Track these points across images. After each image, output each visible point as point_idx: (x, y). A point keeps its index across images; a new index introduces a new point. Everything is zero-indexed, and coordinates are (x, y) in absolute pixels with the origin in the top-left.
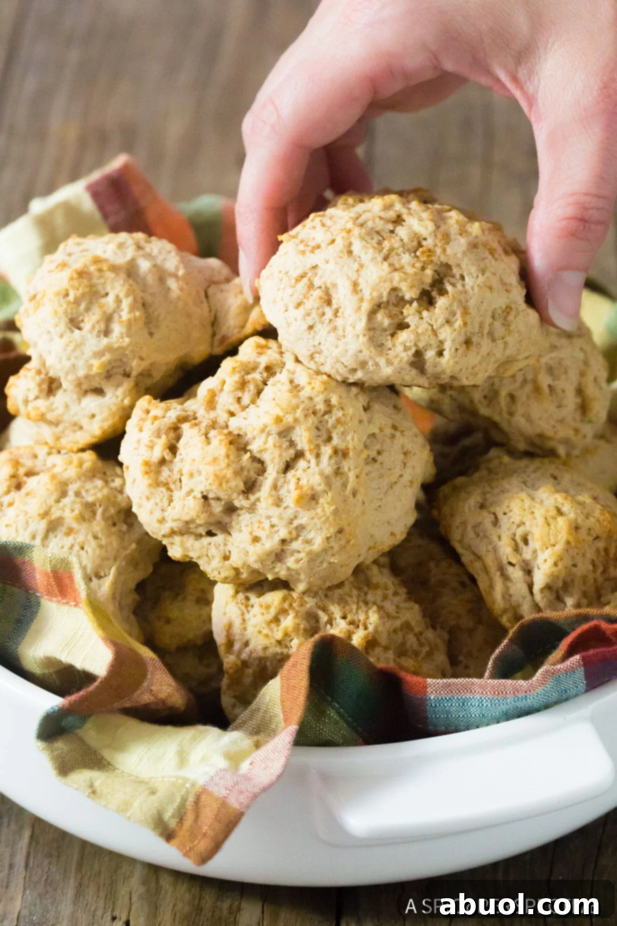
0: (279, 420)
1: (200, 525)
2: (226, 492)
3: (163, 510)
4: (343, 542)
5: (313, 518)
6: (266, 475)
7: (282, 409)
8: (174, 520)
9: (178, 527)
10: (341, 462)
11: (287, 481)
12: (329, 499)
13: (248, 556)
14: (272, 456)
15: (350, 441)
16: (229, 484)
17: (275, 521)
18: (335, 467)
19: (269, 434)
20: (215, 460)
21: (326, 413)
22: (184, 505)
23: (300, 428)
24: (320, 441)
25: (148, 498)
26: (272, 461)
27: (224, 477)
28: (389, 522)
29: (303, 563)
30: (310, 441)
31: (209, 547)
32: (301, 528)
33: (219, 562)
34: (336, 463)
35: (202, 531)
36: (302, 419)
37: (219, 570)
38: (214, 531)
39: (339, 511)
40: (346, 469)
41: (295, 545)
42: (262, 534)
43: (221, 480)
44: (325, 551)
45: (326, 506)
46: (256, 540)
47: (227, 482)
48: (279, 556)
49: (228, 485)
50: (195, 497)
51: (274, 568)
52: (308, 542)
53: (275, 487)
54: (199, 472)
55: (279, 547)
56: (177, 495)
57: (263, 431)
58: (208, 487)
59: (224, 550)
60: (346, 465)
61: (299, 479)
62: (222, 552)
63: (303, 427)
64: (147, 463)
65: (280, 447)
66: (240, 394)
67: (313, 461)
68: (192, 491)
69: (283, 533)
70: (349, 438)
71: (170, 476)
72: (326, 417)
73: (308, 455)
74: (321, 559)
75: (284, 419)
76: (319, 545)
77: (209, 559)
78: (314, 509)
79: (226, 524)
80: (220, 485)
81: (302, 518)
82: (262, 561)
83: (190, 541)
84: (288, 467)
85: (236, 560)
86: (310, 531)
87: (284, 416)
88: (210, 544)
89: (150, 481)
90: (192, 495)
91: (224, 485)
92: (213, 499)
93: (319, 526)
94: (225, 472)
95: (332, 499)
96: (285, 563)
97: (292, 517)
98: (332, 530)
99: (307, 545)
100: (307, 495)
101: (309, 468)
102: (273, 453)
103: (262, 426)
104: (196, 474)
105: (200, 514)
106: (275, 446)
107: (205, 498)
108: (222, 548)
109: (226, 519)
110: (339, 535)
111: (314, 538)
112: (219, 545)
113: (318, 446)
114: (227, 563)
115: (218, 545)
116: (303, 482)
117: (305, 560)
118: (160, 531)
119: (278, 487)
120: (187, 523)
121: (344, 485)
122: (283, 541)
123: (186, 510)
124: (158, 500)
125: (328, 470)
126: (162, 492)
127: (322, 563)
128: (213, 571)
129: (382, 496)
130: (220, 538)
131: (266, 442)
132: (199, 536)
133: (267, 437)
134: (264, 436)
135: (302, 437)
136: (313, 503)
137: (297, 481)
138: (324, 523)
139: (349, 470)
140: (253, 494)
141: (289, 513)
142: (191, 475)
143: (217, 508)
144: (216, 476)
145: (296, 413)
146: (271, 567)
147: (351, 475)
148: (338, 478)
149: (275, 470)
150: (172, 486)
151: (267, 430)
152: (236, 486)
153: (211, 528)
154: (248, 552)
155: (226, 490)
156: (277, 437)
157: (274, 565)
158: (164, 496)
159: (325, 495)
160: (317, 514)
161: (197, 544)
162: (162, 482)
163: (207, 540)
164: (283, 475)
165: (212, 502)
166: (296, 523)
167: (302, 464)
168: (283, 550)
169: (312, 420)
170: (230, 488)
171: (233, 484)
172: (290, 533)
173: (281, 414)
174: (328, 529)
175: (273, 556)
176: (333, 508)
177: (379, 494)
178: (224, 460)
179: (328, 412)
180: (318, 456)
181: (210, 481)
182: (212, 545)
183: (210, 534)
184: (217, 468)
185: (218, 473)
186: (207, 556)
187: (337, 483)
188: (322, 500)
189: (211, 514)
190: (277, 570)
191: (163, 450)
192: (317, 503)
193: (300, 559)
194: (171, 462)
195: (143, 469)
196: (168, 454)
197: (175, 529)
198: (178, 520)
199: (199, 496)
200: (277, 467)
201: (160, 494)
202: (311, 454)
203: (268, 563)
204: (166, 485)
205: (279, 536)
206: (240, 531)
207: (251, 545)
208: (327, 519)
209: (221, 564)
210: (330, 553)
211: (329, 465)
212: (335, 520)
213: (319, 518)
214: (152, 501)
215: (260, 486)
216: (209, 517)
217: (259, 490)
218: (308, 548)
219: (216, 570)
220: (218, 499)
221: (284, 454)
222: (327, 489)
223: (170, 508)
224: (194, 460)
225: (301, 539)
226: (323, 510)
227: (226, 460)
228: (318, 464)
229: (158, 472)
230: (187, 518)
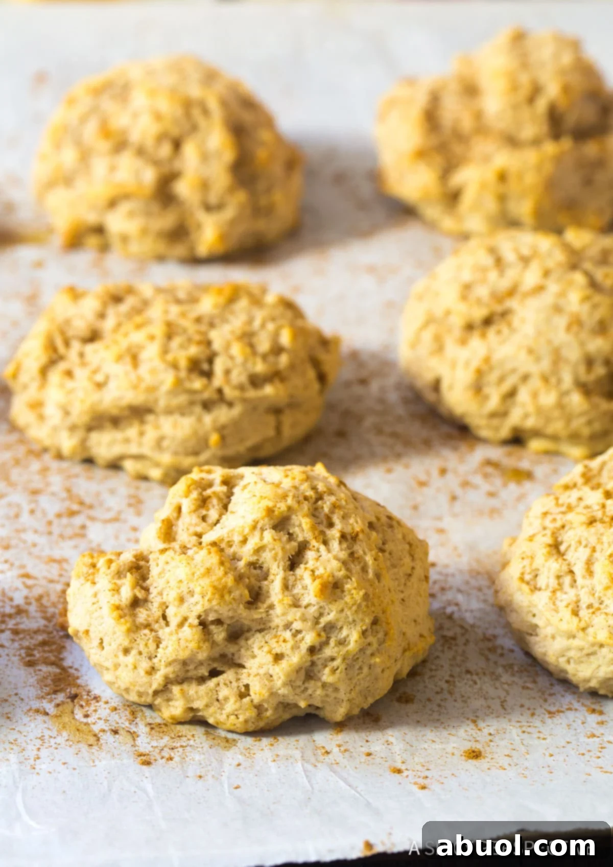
0: (270, 511)
1: (201, 663)
2: (230, 606)
3: (150, 658)
4: (381, 635)
5: (342, 611)
6: (271, 577)
7: (269, 499)
8: (169, 664)
9: (174, 672)
10: (353, 546)
11: (298, 577)
12: (355, 585)
13: (272, 681)
14: (273, 552)
15: (355, 524)
16: (233, 594)
17: (297, 625)
18: (349, 551)
19: (262, 530)
20: (208, 571)
21: (317, 500)
22: (180, 639)
23: (297, 516)
24: (322, 528)
25: (126, 651)
26: (275, 558)
27: (225, 587)
28: (415, 621)
29: (341, 673)
30: (313, 528)
31: (217, 689)
32: (330, 628)
33: (236, 702)
34: (349, 548)
35: (204, 671)
36: (296, 506)
37: (236, 713)
38: (219, 669)
39: (369, 596)
40: (361, 552)
41: (328, 652)
42: (285, 648)
43: (221, 591)
44: (362, 650)
45: (353, 592)
46: (278, 657)
47: (230, 592)
48: (308, 672)
49: (232, 597)
50: (191, 626)
51: (306, 689)
52: (342, 643)
53: (286, 587)
54: (191, 593)
55: (309, 658)
56: (164, 632)
57: (254, 528)
58: (207, 606)
59: (238, 687)
60: (359, 549)
61: (313, 571)
62: (235, 689)
63: (300, 514)
64: (118, 608)
65: (280, 540)
66: (204, 512)
67: (322, 548)
68: (185, 619)
69: (309, 638)
70: (352, 521)
71: (148, 616)
72: (320, 503)
73: (314, 543)
74: (360, 663)
75: (276, 509)
76: (356, 641)
77: (221, 704)
78: (342, 598)
79: (233, 654)
80: (222, 596)
81: (329, 614)
82: (290, 683)
83: (193, 689)
84: (294, 562)
85: (258, 692)
86: (341, 628)
87: (275, 506)
88: (218, 684)
89: (128, 625)
90: (187, 624)
91: (227, 597)
92: (213, 622)
93: (351, 619)
94: (223, 580)
95: (358, 583)
96: (319, 679)
97: (316, 615)
98: (368, 621)
99: (341, 647)
100: (329, 583)
101: (320, 556)
102: (274, 549)
103: (253, 523)
104: (187, 597)
105: (201, 644)
106: (275, 540)
107: (203, 624)
108: (235, 684)
109: (231, 649)
110: (374, 627)
111: (348, 636)
112: (231, 682)
113: (322, 533)
114: (246, 700)
115: (228, 682)
116: (320, 571)
117: (342, 667)
118: (151, 686)
119: (290, 587)
120: (184, 663)
121: (364, 569)
122: (312, 650)
123: (183, 643)
124: (142, 648)
125: (343, 555)
126: (145, 635)
127: (361, 668)
128: (228, 716)
129: (402, 588)
130: (229, 675)
131: (262, 538)
132: (202, 680)
133: (262, 534)
134: (257, 533)
135: (303, 526)
136: (338, 591)
137: (311, 573)
138: (356, 612)
139: (365, 553)
140: (263, 602)
141: (312, 610)
142: (182, 600)
143: (220, 635)
144: (215, 588)
145: (286, 501)
146: (302, 688)
147: (369, 559)
148: (356, 563)
149: (281, 568)
150: (156, 626)
151: (259, 526)
152: (241, 596)
153: (215, 665)
154: (271, 676)
155: (231, 603)
156: (273, 532)
157: (307, 685)
158: (148, 640)
159: (349, 580)
160: (346, 603)
161: (203, 689)
162: (142, 624)
163: (212, 683)
164: (292, 573)
165: (213, 628)
166: (323, 621)
167: (310, 555)
168: (313, 664)
169: (306, 506)
170: (234, 599)
171: (236, 594)
172: (319, 635)
173: (270, 504)
174: (362, 620)
175: (303, 673)
176: (362, 593)
177: (399, 585)
178: (219, 569)
179: (320, 497)
180: (325, 543)
181: (209, 596)
182: (221, 685)
183: (214, 673)
184: (214, 578)
185: (216, 583)
186: (218, 700)
187: (356, 568)
188: (348, 586)
189: (214, 644)
190: (310, 692)
191: (133, 588)
192: (343, 591)
193: (335, 668)
194: (146, 600)
195: (116, 614)
196: (140, 592)
197: (171, 676)
198: (175, 661)
199: (196, 622)
200: (282, 564)
201: (143, 637)
202: (318, 542)
203: (299, 683)
204: (147, 626)
205: (306, 643)
206: (254, 657)
207: (273, 665)
208: (359, 606)
209: (238, 704)
210: (369, 652)
211: (341, 550)
212: (367, 606)
213: (350, 608)
214: (134, 652)
215: (268, 592)
216: (212, 647)
217: (269, 597)
218: (344, 650)
219: (232, 715)
220: (219, 622)
221: (288, 547)
222: (348, 573)
223: (160, 650)
224: (181, 581)
225: (332, 642)
226: (352, 598)
227: (222, 568)
228: (329, 551)
229: (134, 616)
230: (184, 655)
